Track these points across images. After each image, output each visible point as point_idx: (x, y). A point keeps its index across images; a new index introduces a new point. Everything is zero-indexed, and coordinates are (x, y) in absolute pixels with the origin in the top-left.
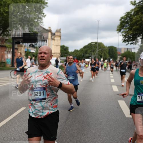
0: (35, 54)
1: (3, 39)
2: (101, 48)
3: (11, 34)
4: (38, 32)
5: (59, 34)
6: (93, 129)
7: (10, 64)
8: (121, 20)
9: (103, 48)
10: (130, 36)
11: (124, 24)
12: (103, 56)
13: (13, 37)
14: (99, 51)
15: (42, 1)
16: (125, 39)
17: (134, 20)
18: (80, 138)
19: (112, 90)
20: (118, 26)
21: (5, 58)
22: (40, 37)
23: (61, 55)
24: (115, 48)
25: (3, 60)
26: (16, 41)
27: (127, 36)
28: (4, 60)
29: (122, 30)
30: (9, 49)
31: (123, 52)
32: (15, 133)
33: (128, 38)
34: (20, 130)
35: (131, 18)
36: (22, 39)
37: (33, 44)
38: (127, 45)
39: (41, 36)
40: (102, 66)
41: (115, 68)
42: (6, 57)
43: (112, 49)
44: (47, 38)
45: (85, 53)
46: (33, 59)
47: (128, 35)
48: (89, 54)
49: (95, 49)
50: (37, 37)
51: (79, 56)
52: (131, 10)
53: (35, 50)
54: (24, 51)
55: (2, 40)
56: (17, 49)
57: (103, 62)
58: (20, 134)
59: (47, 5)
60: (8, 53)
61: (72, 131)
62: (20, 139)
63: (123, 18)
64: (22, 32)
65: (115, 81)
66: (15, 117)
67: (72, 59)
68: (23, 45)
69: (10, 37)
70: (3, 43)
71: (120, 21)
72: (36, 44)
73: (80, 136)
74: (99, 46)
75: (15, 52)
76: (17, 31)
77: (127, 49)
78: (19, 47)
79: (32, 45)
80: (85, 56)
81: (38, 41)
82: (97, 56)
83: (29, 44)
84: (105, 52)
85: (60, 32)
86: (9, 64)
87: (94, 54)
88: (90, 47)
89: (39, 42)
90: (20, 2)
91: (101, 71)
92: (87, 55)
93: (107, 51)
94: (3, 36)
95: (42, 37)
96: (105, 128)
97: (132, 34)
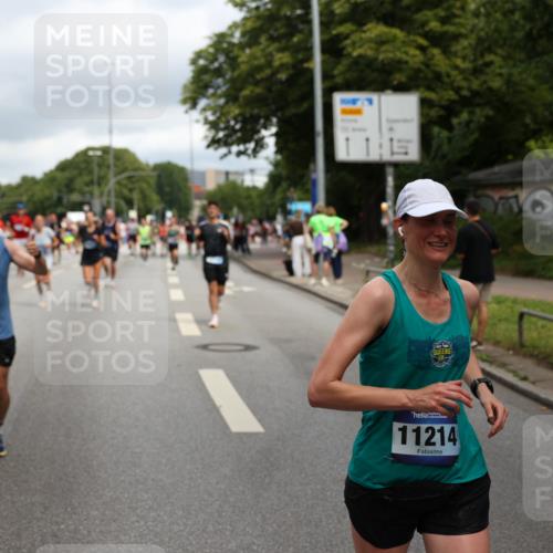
2: (124, 170)
6: (108, 485)
8: (194, 62)
9: (135, 170)
10: (232, 123)
11: (206, 77)
12: (136, 202)
14: (119, 183)
16: (217, 138)
17: (243, 62)
18: (57, 523)
19: (177, 329)
20: (185, 87)
24: (182, 170)
27: (222, 125)
29: (203, 103)
31: (211, 185)
33: (226, 132)
35: (231, 55)
41: (183, 247)
45: (64, 190)
47: (223, 119)
48: (83, 193)
49: (102, 173)
52: (230, 28)
61: (22, 498)
63: (202, 54)
65: (185, 295)
71: (192, 68)
74: (118, 163)
77: (227, 174)
80: (65, 201)
82: (113, 200)
84: (144, 186)
87: (101, 195)
88: (83, 166)
91: (129, 259)
92: (75, 197)
93: (153, 181)
96: (153, 480)
97: (240, 119)
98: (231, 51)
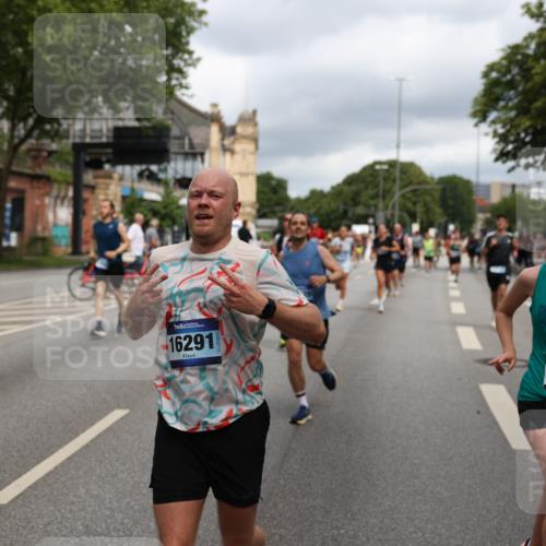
0: (159, 207)
1: (39, 150)
2: (410, 183)
3: (67, 131)
4: (170, 122)
5: (249, 130)
6: (387, 495)
7: (67, 246)
8: (486, 75)
9: (420, 183)
10: (523, 135)
11: (498, 90)
12: (419, 215)
13: (78, 140)
14: (403, 196)
15: (184, 4)
16: (505, 150)
17: (537, 74)
18: (337, 527)
19: (457, 342)
20: (476, 99)
21: (47, 222)
22: (177, 142)
23: (258, 211)
24: (467, 183)
25: (39, 228)
26: (88, 159)
27: (512, 138)
28: (44, 229)
29: (493, 115)
30: (63, 186)
31: (495, 198)
32: (90, 506)
33: (515, 145)
34: (108, 495)
35: (525, 67)
36: (110, 151)
37: (154, 168)
38: (512, 173)
39: (181, 138)
40: (416, 251)
41: (465, 260)
42: (51, 217)
43: (455, 188)
44: (206, 145)
45: (350, 202)
46: (151, 226)
47: (513, 132)
48: (367, 206)
49: (388, 186)
50: (165, 144)
51: (328, 215)
52: (526, 39)
53: (158, 193)
54: (119, 194)
55: (33, 153)
56: (92, 188)
57: (419, 238)
58: (108, 513)
59: (204, 18)
60: (59, 201)
61: (305, 500)
62: (107, 528)
63: (496, 67)
64: (111, 124)
65: (467, 308)
66: (87, 446)
67: (302, 223)
68: (114, 171)
69: (64, 141)
70: (40, 166)
71: (483, 81)
72: (165, 170)
73: (337, 520)
74: (405, 177)
75: (86, 200)
76: (91, 119)
77: (514, 186)
78: (101, 181)
79: (147, 173)
80: (350, 214)
81: (172, 156)
82: (397, 213)
83: (138, 168)
84: (428, 198)
85: (256, 124)
86: (63, 245)
87: (386, 207)
88: (370, 179)
89: (176, 160)
90: (102, 8)
91: (414, 270)
92: (360, 210)
93: (437, 195)
94: (37, 139)
95: (187, 141)
96: (432, 492)
97: (530, 131)
98: (526, 63)
